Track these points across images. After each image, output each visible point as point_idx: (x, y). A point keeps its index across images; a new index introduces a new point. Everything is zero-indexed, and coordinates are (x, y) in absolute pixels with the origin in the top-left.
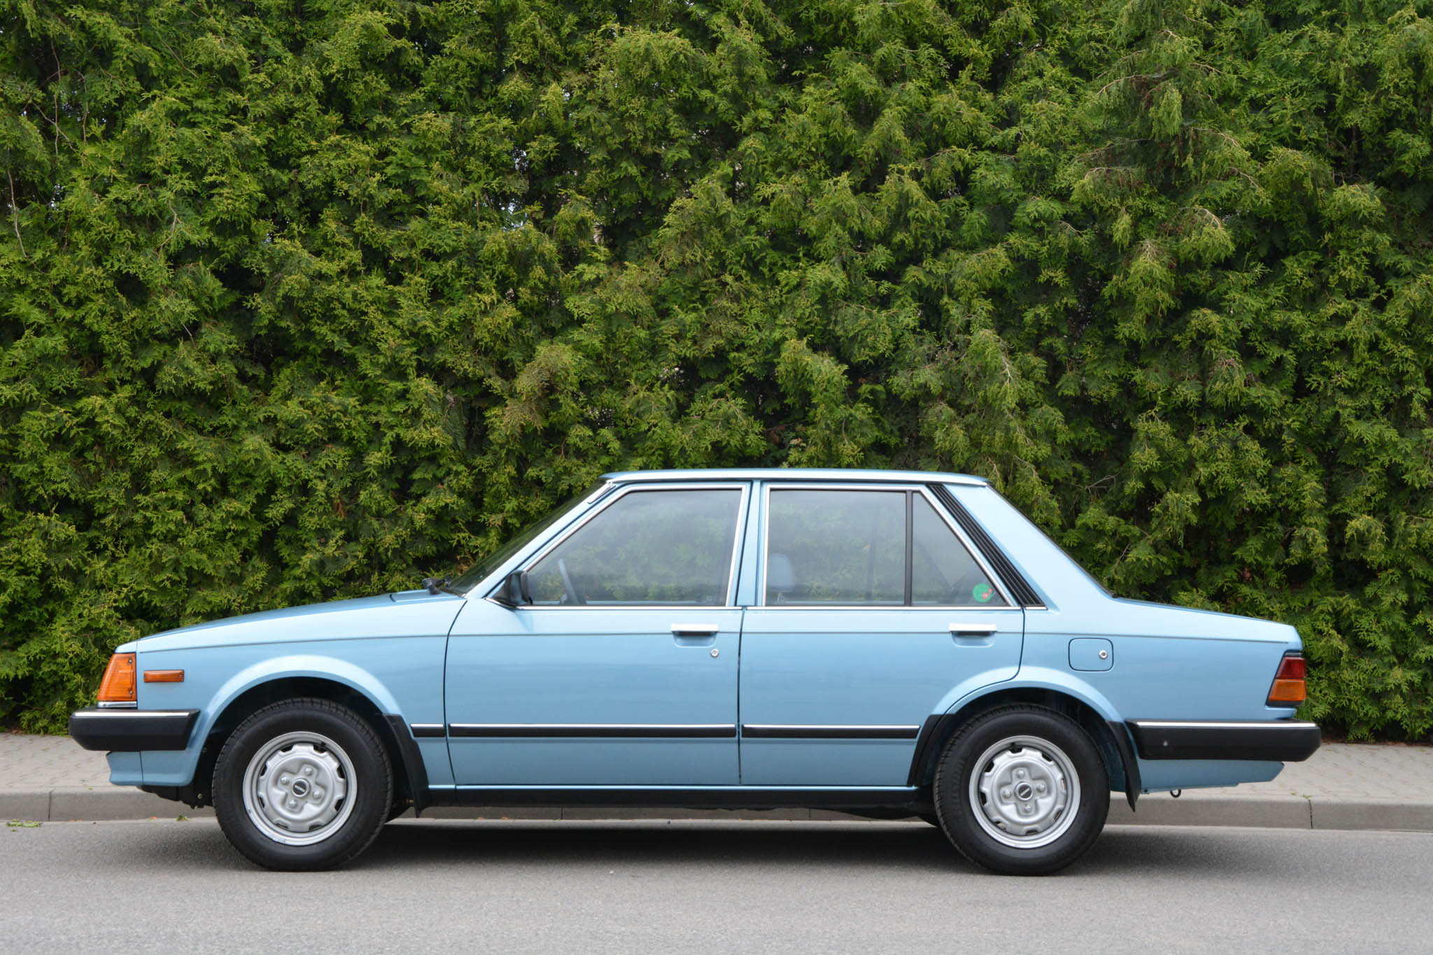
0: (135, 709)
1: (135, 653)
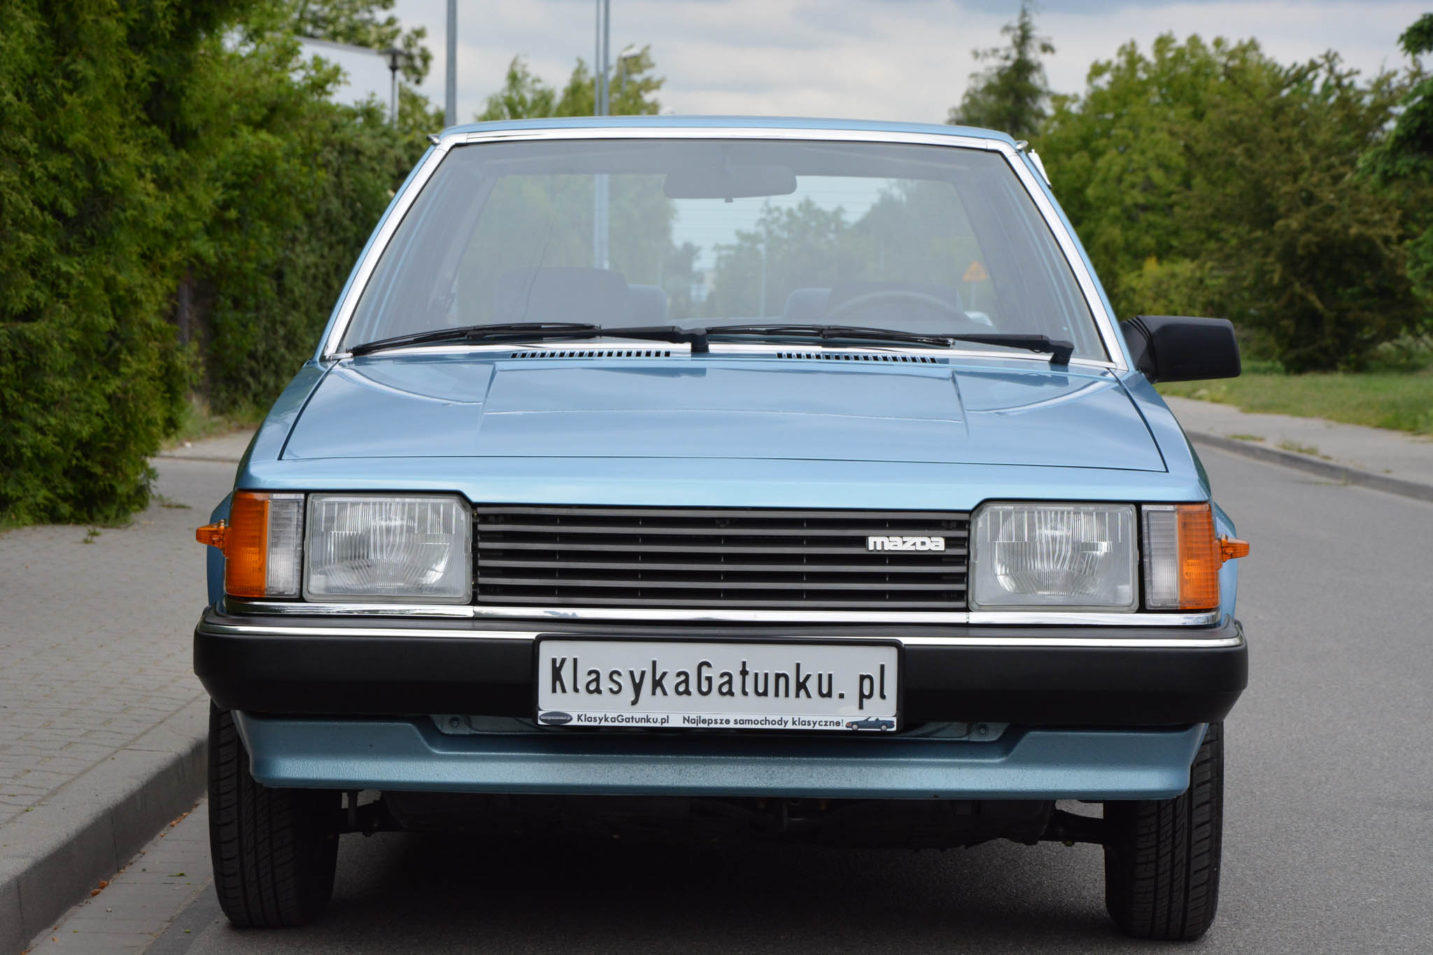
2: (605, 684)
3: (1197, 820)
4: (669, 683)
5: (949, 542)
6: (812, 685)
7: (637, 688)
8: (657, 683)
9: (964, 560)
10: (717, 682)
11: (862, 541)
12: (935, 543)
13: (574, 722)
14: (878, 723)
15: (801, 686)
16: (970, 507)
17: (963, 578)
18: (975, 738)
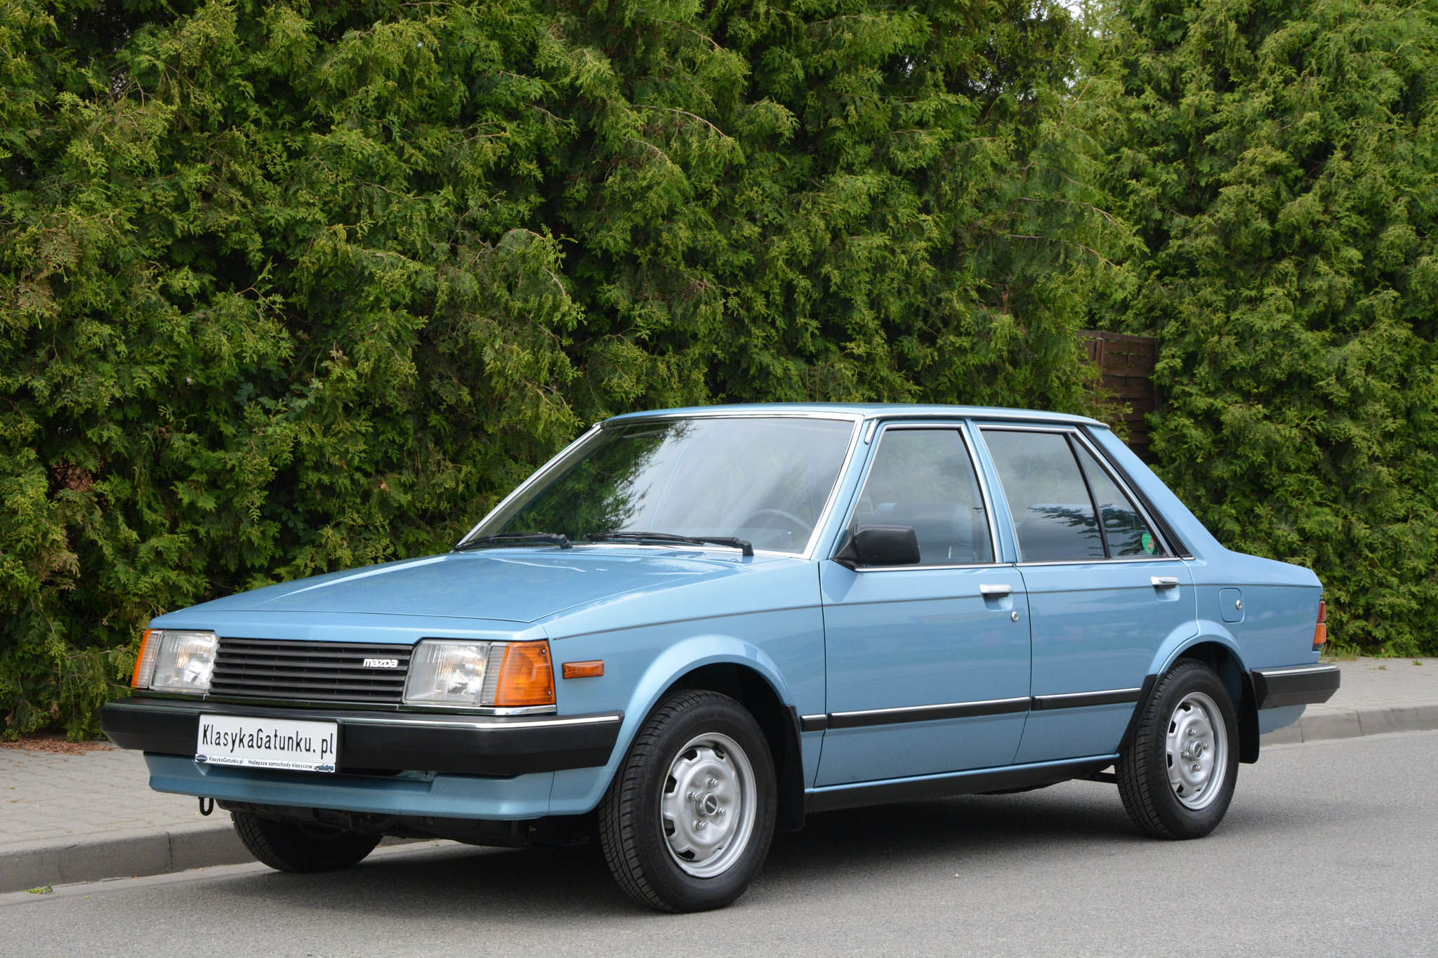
0: (552, 715)
1: (546, 640)
2: (222, 741)
3: (624, 837)
4: (246, 740)
5: (401, 662)
6: (302, 744)
7: (234, 742)
8: (241, 741)
9: (404, 673)
10: (265, 740)
11: (361, 661)
12: (392, 663)
13: (208, 761)
14: (327, 768)
15: (298, 744)
16: (413, 642)
17: (402, 683)
18: (423, 779)
